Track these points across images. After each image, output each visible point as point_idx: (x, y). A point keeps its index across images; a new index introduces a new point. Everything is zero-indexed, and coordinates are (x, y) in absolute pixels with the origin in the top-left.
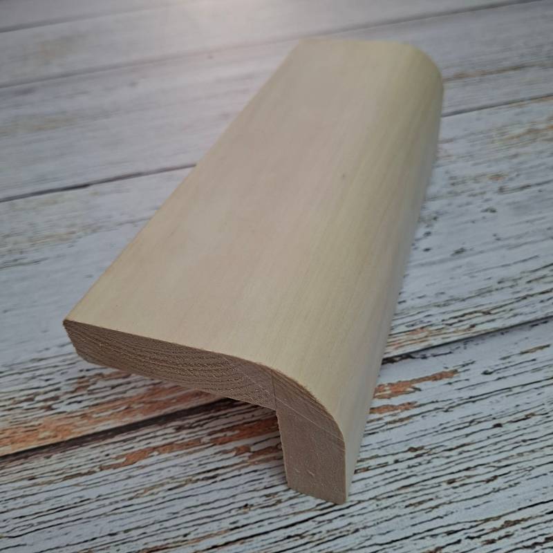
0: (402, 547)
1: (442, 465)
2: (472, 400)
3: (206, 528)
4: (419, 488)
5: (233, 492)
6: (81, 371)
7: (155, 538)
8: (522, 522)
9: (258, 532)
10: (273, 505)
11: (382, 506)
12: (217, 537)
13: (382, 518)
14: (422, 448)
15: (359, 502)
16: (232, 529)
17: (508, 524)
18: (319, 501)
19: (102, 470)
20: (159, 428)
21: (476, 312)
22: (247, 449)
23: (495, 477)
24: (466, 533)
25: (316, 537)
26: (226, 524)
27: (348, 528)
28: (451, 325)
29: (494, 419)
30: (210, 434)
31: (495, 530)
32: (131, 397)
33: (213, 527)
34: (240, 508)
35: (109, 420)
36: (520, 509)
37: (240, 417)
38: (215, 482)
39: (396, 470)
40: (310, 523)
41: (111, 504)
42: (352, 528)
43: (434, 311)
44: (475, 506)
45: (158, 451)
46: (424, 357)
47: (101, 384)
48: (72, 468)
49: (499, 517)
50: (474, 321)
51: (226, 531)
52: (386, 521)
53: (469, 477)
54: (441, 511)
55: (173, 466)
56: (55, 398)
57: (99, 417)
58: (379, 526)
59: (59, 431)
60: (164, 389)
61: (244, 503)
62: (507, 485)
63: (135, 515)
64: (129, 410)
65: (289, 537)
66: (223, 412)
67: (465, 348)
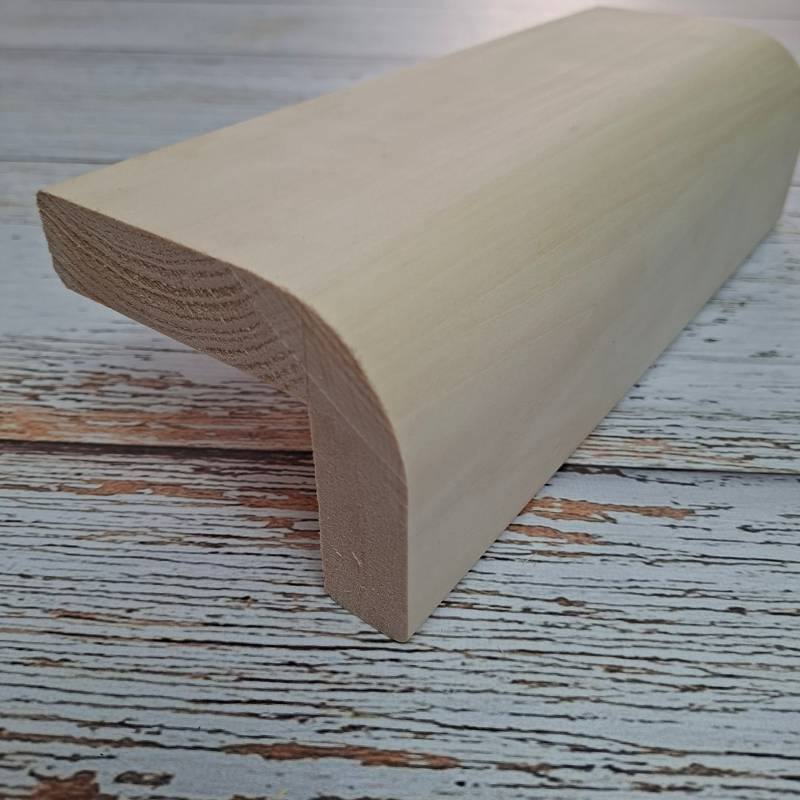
0: (479, 742)
1: (607, 640)
2: (704, 560)
3: (168, 610)
4: (550, 661)
5: (237, 574)
6: (103, 366)
7: (84, 600)
8: (726, 776)
9: (245, 641)
10: (290, 610)
11: (471, 668)
12: (177, 628)
13: (463, 685)
14: (582, 604)
15: (434, 649)
16: (206, 624)
17: (696, 769)
18: (367, 627)
19: (59, 490)
20: (171, 461)
21: (763, 440)
22: (288, 524)
23: (701, 688)
24: (607, 759)
25: (336, 678)
26: (201, 614)
27: (396, 681)
28: (710, 446)
29: (735, 598)
30: (241, 489)
31: (667, 771)
32: (152, 413)
33: (180, 612)
34: (235, 599)
35: (105, 432)
36: (729, 753)
37: (300, 480)
38: (217, 553)
39: (520, 623)
40: (337, 653)
41: (47, 536)
42: (405, 684)
43: (687, 421)
44: (642, 721)
45: (154, 489)
46: (643, 480)
47: (122, 387)
48: (20, 476)
49: (683, 753)
50: (753, 452)
51: (195, 624)
52: (468, 691)
53: (651, 672)
54: (575, 709)
55: (164, 514)
56: (50, 388)
57: (95, 425)
58: (453, 695)
59: (30, 428)
60: (206, 416)
61: (246, 594)
62: (719, 706)
63: (73, 561)
64: (141, 428)
65: (291, 664)
66: (277, 467)
67: (722, 485)
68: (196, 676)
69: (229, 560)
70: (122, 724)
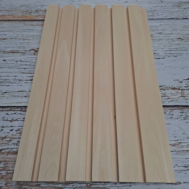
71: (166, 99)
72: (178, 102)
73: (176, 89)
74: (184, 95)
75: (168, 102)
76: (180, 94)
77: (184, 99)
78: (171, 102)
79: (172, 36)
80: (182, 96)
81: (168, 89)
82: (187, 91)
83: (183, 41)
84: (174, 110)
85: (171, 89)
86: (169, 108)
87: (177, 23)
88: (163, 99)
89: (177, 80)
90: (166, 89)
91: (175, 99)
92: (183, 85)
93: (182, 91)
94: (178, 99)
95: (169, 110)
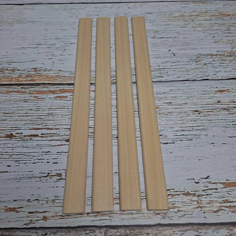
0: (62, 126)
3: (19, 112)
5: (29, 106)
6: (3, 67)
7: (7, 111)
8: (92, 128)
10: (37, 111)
11: (63, 117)
12: (21, 114)
15: (58, 115)
18: (48, 112)
22: (37, 97)
25: (44, 119)
27: (52, 119)
30: (29, 91)
32: (13, 77)
37: (38, 89)
38: (26, 102)
40: (44, 116)
45: (15, 92)
47: (7, 72)
51: (24, 113)
52: (62, 120)
55: (17, 96)
57: (3, 80)
60: (22, 77)
61: (31, 109)
63: (4, 105)
64: (11, 80)
65: (38, 118)
66: (35, 87)
68: (25, 120)
69: (28, 103)
70: (15, 127)
71: (176, 212)
72: (192, 217)
73: (190, 194)
74: (201, 205)
75: (177, 218)
76: (195, 203)
77: (201, 211)
78: (183, 217)
79: (186, 108)
80: (198, 207)
81: (179, 195)
82: (205, 198)
83: (201, 115)
84: (186, 231)
85: (183, 194)
86: (180, 228)
87: (194, 87)
88: (170, 212)
89: (192, 179)
90: (176, 195)
91: (188, 212)
92: (201, 187)
93: (198, 198)
94: (193, 212)
95: (179, 231)
